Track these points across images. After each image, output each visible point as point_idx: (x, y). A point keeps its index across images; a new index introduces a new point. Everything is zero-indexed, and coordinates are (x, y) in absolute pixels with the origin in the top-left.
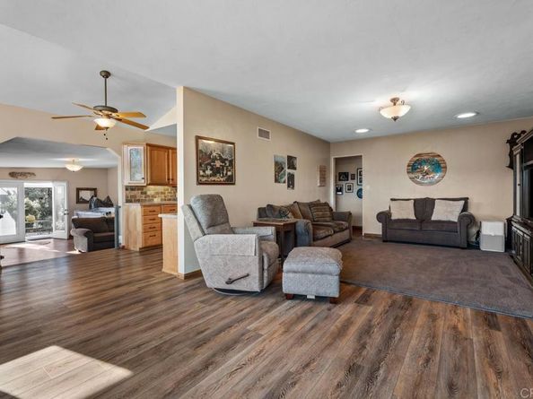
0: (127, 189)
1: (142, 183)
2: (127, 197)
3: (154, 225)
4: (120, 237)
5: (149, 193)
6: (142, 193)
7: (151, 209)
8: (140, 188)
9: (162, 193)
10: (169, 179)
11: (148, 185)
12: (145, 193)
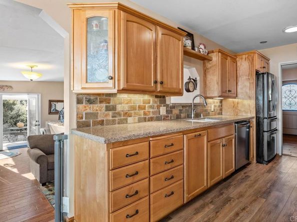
0: (79, 101)
1: (109, 87)
2: (79, 117)
3: (136, 187)
4: (66, 201)
5: (119, 108)
6: (108, 109)
7: (129, 149)
8: (105, 98)
9: (140, 108)
10: (156, 82)
11: (120, 91)
12: (114, 108)
